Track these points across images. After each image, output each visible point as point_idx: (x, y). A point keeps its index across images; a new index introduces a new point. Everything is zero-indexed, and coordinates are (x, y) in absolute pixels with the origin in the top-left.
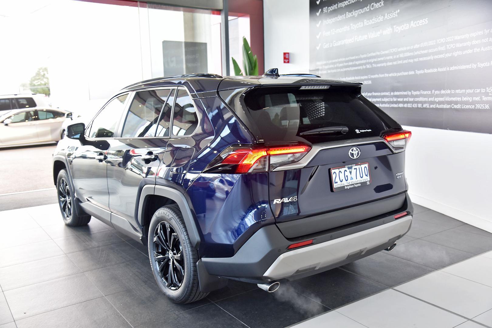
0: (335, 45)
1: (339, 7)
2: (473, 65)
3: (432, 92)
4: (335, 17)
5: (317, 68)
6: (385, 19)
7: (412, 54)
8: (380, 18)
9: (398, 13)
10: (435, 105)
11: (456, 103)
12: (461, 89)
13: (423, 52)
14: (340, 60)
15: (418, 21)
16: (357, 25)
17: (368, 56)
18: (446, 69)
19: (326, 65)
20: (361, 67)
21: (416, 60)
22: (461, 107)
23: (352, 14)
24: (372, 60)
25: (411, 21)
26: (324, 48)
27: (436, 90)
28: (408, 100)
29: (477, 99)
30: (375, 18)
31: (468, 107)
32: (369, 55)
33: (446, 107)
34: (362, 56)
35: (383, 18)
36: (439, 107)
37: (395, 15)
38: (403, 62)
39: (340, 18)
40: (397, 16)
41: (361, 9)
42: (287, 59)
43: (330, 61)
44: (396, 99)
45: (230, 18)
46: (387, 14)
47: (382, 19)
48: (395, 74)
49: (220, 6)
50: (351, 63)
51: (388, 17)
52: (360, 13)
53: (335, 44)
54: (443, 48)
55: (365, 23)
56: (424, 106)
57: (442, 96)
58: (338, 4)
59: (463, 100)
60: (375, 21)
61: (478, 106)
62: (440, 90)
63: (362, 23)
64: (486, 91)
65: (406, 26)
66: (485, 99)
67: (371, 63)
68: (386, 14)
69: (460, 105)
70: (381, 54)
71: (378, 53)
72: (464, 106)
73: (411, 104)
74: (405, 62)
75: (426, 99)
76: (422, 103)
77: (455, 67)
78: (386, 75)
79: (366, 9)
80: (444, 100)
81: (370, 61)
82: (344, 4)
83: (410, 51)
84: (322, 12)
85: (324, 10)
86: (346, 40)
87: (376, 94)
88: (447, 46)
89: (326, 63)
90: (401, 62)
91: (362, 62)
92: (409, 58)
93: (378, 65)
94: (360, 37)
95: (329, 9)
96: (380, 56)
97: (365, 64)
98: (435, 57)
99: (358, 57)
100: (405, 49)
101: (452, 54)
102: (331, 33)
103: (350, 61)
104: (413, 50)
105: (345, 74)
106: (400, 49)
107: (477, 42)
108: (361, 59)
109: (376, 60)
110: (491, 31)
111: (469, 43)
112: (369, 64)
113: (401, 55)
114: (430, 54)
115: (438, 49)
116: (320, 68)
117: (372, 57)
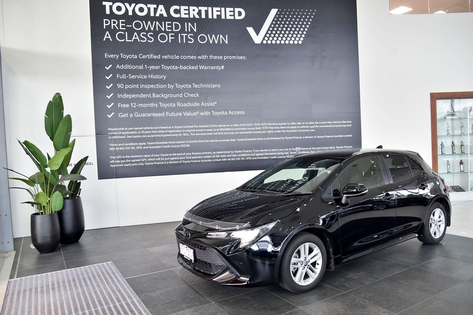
1: (141, 87)
2: (282, 138)
3: (253, 151)
7: (232, 129)
9: (215, 104)
10: (256, 158)
16: (168, 104)
18: (263, 139)
19: (124, 131)
20: (176, 135)
22: (277, 157)
23: (161, 96)
24: (190, 131)
25: (229, 110)
28: (231, 156)
31: (281, 157)
32: (186, 127)
33: (265, 158)
35: (199, 104)
36: (260, 159)
37: (212, 105)
43: (131, 129)
48: (216, 141)
50: (161, 132)
51: (205, 105)
52: (171, 97)
53: (137, 115)
54: (259, 128)
55: (178, 105)
56: (247, 159)
57: (262, 152)
59: (277, 154)
60: (190, 105)
61: (288, 157)
64: (292, 149)
65: (224, 113)
66: (292, 153)
67: (188, 133)
70: (200, 127)
71: (196, 127)
73: (235, 158)
75: (248, 155)
76: (245, 157)
77: (270, 138)
78: (207, 141)
82: (149, 86)
83: (230, 127)
84: (115, 86)
85: (119, 85)
86: (154, 114)
87: (196, 154)
88: (263, 127)
89: (123, 129)
90: (222, 133)
91: (177, 131)
92: (229, 131)
93: (196, 134)
94: (173, 113)
95: (127, 86)
96: (198, 128)
97: (180, 133)
98: (253, 132)
99: (171, 127)
100: (225, 126)
101: (267, 132)
102: (130, 105)
103: (161, 130)
104: (233, 127)
105: (154, 140)
106: (220, 126)
107: (283, 128)
108: (176, 129)
109: (194, 131)
110: (291, 124)
111: (278, 128)
112: (185, 133)
113: (221, 130)
114: (249, 131)
115: (255, 128)
116: (114, 133)
117: (190, 129)
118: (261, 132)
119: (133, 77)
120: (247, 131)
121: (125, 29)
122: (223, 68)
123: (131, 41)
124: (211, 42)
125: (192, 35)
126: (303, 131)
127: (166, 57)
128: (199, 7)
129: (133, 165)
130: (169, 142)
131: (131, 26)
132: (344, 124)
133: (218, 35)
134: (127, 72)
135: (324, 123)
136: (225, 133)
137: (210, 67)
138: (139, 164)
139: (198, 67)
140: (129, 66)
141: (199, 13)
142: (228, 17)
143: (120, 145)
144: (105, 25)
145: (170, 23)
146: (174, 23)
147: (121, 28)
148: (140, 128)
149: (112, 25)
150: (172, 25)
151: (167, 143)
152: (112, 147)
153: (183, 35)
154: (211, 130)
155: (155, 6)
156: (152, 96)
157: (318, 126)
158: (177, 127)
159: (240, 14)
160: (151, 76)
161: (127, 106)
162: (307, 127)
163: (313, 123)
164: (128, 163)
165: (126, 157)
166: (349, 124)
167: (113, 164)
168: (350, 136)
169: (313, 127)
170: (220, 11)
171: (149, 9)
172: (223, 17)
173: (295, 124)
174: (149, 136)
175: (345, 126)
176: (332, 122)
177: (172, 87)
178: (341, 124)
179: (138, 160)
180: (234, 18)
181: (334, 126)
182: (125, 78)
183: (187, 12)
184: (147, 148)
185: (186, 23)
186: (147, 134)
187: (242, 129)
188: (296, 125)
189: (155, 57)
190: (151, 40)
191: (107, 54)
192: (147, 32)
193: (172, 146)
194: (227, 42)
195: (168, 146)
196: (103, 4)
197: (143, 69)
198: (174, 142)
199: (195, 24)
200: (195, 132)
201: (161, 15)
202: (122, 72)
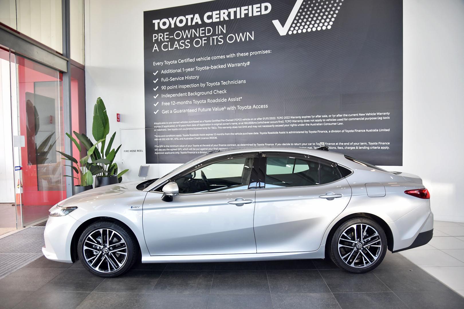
1: (179, 88)
2: (305, 131)
7: (255, 123)
8: (223, 99)
14: (182, 122)
15: (259, 106)
16: (200, 101)
17: (212, 122)
18: (286, 133)
21: (260, 126)
23: (194, 94)
25: (253, 105)
30: (219, 99)
35: (226, 100)
37: (238, 100)
39: (181, 95)
46: (231, 99)
48: (241, 134)
52: (203, 94)
53: (176, 111)
54: (282, 122)
55: (208, 101)
63: (205, 101)
65: (249, 107)
67: (216, 126)
77: (293, 132)
78: (232, 134)
79: (209, 93)
82: (186, 86)
83: (254, 121)
84: (160, 88)
85: (163, 87)
86: (189, 110)
87: (222, 145)
88: (285, 121)
89: (165, 123)
90: (246, 127)
91: (207, 125)
92: (253, 125)
93: (223, 128)
94: (204, 109)
95: (168, 88)
96: (225, 122)
97: (210, 126)
98: (276, 126)
99: (202, 121)
100: (249, 119)
101: (290, 125)
102: (171, 103)
103: (194, 124)
104: (256, 121)
105: (188, 132)
106: (244, 120)
107: (307, 121)
108: (206, 123)
109: (221, 124)
110: (316, 117)
111: (302, 121)
112: (214, 126)
113: (246, 123)
114: (271, 124)
115: (278, 122)
116: (158, 127)
117: (217, 123)
118: (283, 125)
119: (174, 79)
120: (270, 124)
121: (168, 40)
122: (249, 64)
123: (172, 49)
124: (238, 41)
125: (222, 36)
126: (329, 124)
127: (199, 59)
128: (229, 10)
129: (171, 153)
130: (200, 135)
131: (173, 37)
132: (380, 116)
133: (245, 33)
134: (169, 75)
135: (354, 115)
136: (248, 127)
137: (237, 64)
138: (176, 153)
139: (227, 65)
140: (171, 70)
141: (229, 15)
142: (255, 14)
143: (162, 136)
144: (154, 39)
145: (204, 28)
146: (207, 28)
147: (165, 40)
148: (178, 123)
149: (159, 38)
150: (205, 30)
151: (198, 135)
152: (156, 138)
153: (214, 38)
154: (236, 124)
155: (192, 16)
156: (187, 94)
157: (347, 119)
158: (207, 121)
159: (266, 8)
160: (187, 78)
161: (168, 104)
162: (334, 120)
163: (341, 116)
164: (168, 151)
165: (167, 146)
166: (386, 116)
167: (156, 152)
168: (387, 130)
169: (341, 120)
170: (248, 10)
171: (187, 19)
172: (250, 15)
173: (320, 116)
174: (184, 129)
175: (381, 119)
176: (364, 115)
177: (203, 86)
178: (376, 116)
179: (175, 150)
180: (261, 13)
181: (367, 119)
182: (168, 81)
183: (218, 16)
184: (182, 139)
185: (217, 26)
186: (183, 128)
187: (265, 123)
188: (322, 118)
189: (191, 60)
190: (188, 46)
191: (155, 62)
192: (185, 40)
193: (203, 138)
194: (253, 39)
195: (199, 138)
196: (153, 22)
197: (181, 71)
198: (204, 135)
199: (225, 25)
200: (222, 126)
201: (197, 23)
202: (165, 76)
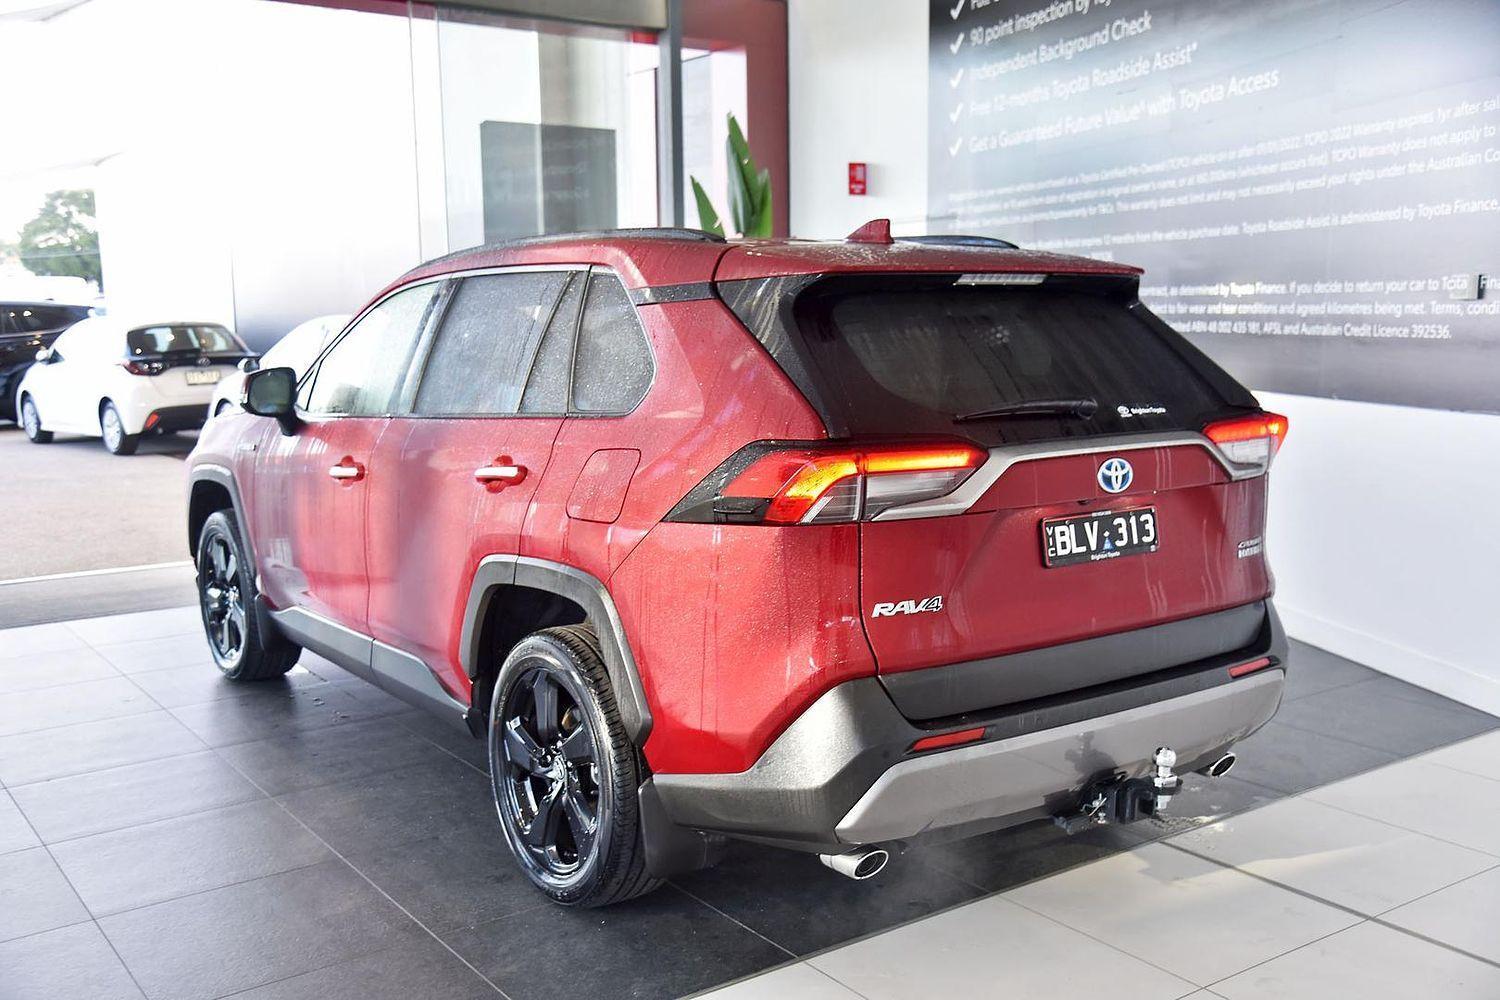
0: (1006, 143)
1: (1018, 28)
2: (1406, 210)
3: (1288, 288)
4: (1005, 59)
5: (951, 211)
6: (1154, 67)
7: (1232, 174)
8: (1139, 64)
9: (1191, 52)
10: (1297, 327)
11: (1358, 320)
12: (1372, 280)
13: (1265, 170)
14: (1019, 189)
15: (1251, 78)
16: (1071, 83)
17: (1103, 179)
18: (1330, 221)
19: (978, 201)
20: (1081, 212)
21: (1245, 192)
22: (1372, 331)
23: (1058, 51)
24: (1116, 192)
25: (1230, 77)
26: (973, 151)
27: (1299, 282)
28: (1219, 312)
29: (1417, 309)
30: (1125, 65)
31: (1389, 332)
32: (1107, 175)
33: (1328, 334)
34: (1086, 179)
35: (1148, 66)
36: (1309, 333)
37: (1184, 58)
38: (1206, 198)
39: (1021, 61)
40: (1189, 61)
41: (1084, 36)
42: (859, 183)
43: (991, 192)
44: (1186, 308)
45: (686, 53)
46: (1162, 56)
47: (1146, 70)
48: (1183, 235)
49: (658, 17)
50: (1051, 200)
51: (1164, 64)
52: (1081, 49)
53: (1006, 140)
54: (1321, 160)
55: (1095, 79)
56: (1267, 329)
57: (1318, 299)
58: (1014, 20)
59: (1376, 312)
60: (1125, 75)
61: (1419, 331)
62: (1312, 282)
63: (1087, 79)
64: (1441, 286)
65: (1216, 91)
66: (1438, 309)
67: (1112, 200)
68: (1158, 55)
69: (1370, 328)
70: (1143, 173)
71: (1133, 170)
72: (1380, 331)
73: (1230, 324)
74: (1211, 197)
75: (1271, 309)
76: (1261, 319)
77: (1356, 216)
78: (1158, 236)
79: (1100, 38)
80: (1323, 312)
81: (1109, 194)
82: (1035, 20)
83: (1226, 165)
84: (967, 42)
85: (974, 35)
88: (1333, 153)
89: (976, 195)
90: (1201, 197)
91: (1086, 195)
92: (1223, 185)
93: (1133, 206)
94: (1081, 120)
95: (989, 35)
96: (1139, 179)
97: (1095, 202)
98: (1298, 186)
99: (1074, 180)
100: (1213, 159)
101: (1347, 178)
102: (993, 105)
103: (1051, 191)
104: (1235, 164)
105: (1036, 232)
106: (1197, 161)
107: (1419, 143)
108: (1084, 187)
109: (1126, 190)
110: (1457, 113)
111: (1395, 148)
112: (1105, 200)
114: (1285, 177)
115: (1307, 162)
116: (958, 211)
117: (1117, 182)
118: (1325, 178)
120: (1278, 178)
130: (1066, 243)
136: (1208, 197)
151: (1061, 244)
154: (1172, 183)
156: (1037, 56)
158: (1088, 179)
161: (987, 107)
174: (1024, 218)
177: (1084, 7)
182: (988, 3)
186: (1021, 212)
188: (1480, 119)
200: (1130, 198)
